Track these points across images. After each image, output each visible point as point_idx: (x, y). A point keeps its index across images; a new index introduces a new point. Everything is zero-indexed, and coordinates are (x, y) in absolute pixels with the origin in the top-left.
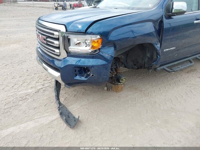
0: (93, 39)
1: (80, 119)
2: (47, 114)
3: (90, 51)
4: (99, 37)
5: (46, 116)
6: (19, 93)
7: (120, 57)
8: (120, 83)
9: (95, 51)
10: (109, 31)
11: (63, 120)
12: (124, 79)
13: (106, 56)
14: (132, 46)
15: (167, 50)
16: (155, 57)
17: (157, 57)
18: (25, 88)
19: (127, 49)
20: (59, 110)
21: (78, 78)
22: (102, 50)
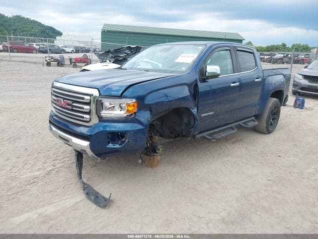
0: (129, 102)
1: (111, 198)
2: (69, 197)
3: (125, 115)
4: (134, 100)
5: (68, 198)
6: (22, 177)
7: (155, 123)
8: (157, 153)
9: (131, 115)
10: (145, 94)
11: (91, 200)
12: (161, 149)
13: (142, 120)
14: (169, 110)
15: (205, 115)
16: (192, 123)
17: (195, 122)
18: (30, 170)
19: (163, 114)
20: (84, 190)
21: (111, 145)
22: (137, 114)
